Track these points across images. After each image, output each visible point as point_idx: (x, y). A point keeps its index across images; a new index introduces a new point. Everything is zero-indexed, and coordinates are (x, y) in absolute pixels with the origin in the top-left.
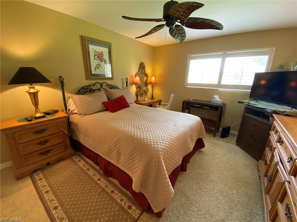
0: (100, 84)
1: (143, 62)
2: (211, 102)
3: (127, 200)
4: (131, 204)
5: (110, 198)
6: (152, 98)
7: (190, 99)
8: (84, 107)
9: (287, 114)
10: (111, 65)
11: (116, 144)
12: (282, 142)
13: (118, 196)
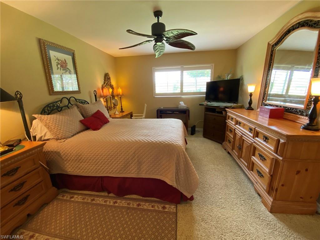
0: (67, 99)
1: (107, 73)
2: (178, 108)
3: (157, 204)
4: (163, 205)
5: (141, 210)
6: (122, 111)
7: (161, 107)
8: (62, 129)
9: (233, 107)
10: (77, 76)
11: (134, 155)
12: (240, 123)
13: (147, 205)
